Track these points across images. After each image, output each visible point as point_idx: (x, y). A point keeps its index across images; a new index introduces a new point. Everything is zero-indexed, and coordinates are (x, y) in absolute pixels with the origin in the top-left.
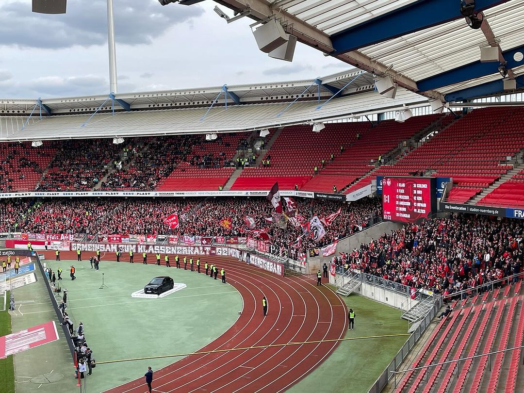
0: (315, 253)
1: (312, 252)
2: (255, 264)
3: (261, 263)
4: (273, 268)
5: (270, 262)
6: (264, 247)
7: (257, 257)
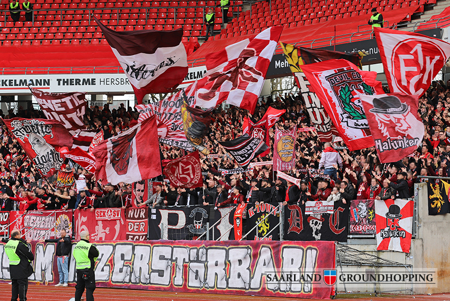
1: (437, 194)
3: (160, 265)
4: (248, 269)
5: (227, 248)
6: (117, 227)
7: (130, 246)
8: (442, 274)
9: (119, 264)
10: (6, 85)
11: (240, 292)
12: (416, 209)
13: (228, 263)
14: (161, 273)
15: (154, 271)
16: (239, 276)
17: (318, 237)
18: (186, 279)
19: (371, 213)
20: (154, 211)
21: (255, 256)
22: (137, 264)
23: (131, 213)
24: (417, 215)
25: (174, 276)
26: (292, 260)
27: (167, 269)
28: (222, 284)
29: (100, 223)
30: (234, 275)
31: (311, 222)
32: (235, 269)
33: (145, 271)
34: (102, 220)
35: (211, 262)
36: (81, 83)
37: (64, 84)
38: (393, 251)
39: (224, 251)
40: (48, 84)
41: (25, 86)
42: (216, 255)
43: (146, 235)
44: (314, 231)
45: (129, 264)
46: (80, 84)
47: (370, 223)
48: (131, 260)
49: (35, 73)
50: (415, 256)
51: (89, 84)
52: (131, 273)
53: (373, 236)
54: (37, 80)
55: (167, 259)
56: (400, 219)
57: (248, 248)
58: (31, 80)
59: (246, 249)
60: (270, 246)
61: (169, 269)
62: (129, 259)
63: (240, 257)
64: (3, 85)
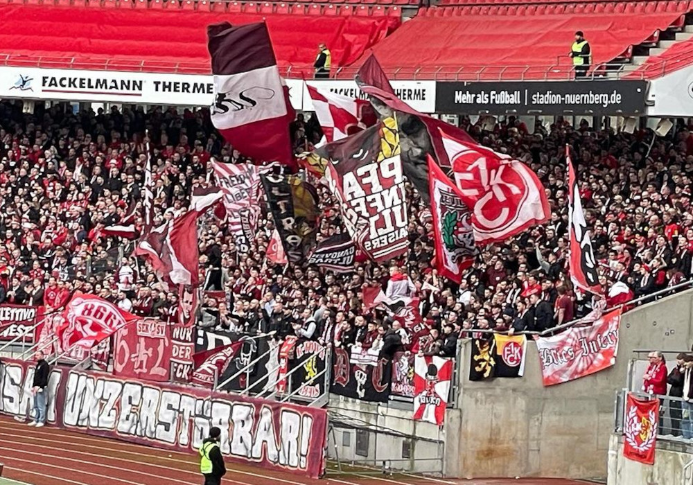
0: (498, 359)
1: (484, 354)
2: (124, 426)
3: (167, 416)
4: (250, 432)
5: (232, 404)
6: (161, 349)
7: (140, 387)
8: (489, 454)
9: (126, 409)
10: (75, 86)
11: (243, 460)
12: (456, 371)
13: (231, 423)
15: (160, 423)
16: (242, 441)
17: (362, 394)
18: (190, 438)
19: (411, 371)
20: (201, 333)
21: (257, 417)
22: (145, 413)
23: (176, 332)
24: (457, 379)
25: (179, 433)
26: (291, 427)
27: (173, 422)
28: (225, 448)
29: (142, 340)
30: (236, 438)
31: (356, 372)
32: (238, 431)
33: (152, 421)
34: (146, 337)
35: (215, 420)
36: (191, 89)
37: (164, 90)
38: (428, 422)
39: (228, 407)
40: (140, 88)
41: (103, 90)
42: (220, 411)
43: (191, 366)
44: (359, 385)
45: (136, 410)
46: (188, 91)
47: (411, 383)
48: (137, 406)
50: (449, 430)
51: (204, 92)
53: (411, 400)
54: (123, 82)
55: (174, 409)
56: (438, 382)
57: (251, 406)
58: (114, 81)
59: (249, 408)
60: (271, 407)
61: (175, 423)
62: (137, 404)
63: (243, 417)
64: (70, 86)
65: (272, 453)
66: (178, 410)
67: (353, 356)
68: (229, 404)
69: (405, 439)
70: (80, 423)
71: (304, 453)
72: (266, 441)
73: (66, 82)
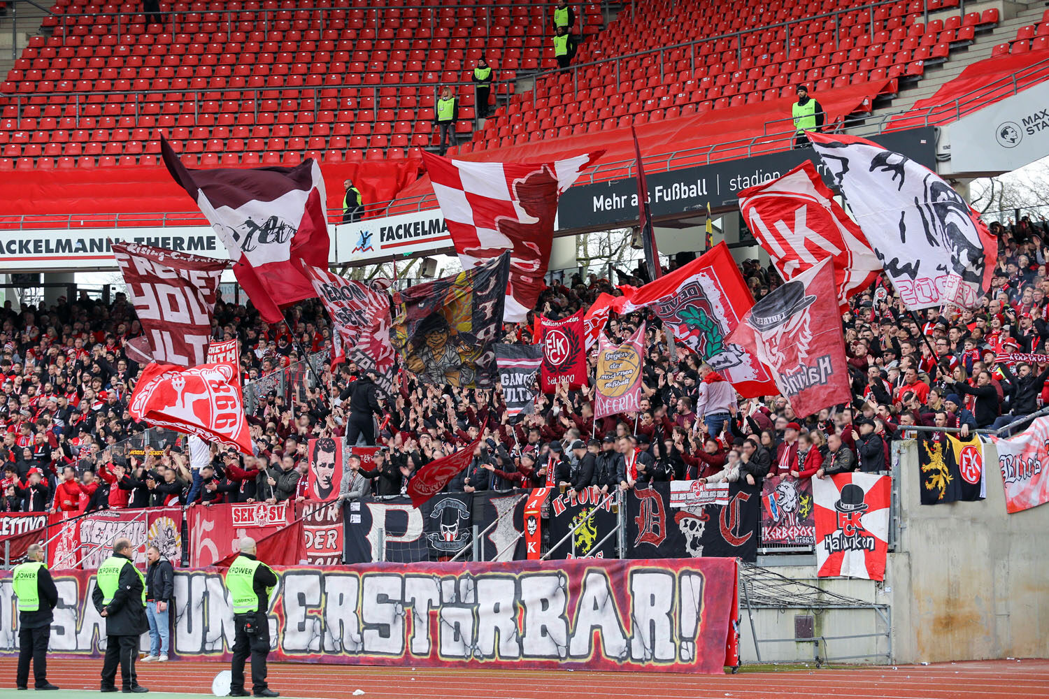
0: (956, 469)
1: (937, 462)
2: (296, 641)
3: (379, 614)
4: (562, 617)
5: (517, 577)
7: (316, 578)
8: (947, 623)
9: (295, 615)
10: (28, 251)
11: (549, 664)
12: (896, 492)
13: (519, 607)
14: (384, 630)
15: (369, 626)
16: (544, 631)
17: (697, 553)
18: (435, 640)
19: (805, 502)
20: (356, 507)
21: (575, 590)
22: (334, 614)
23: (307, 512)
24: (897, 506)
25: (410, 636)
26: (653, 597)
27: (395, 622)
28: (510, 650)
30: (533, 630)
31: (682, 522)
32: (535, 618)
33: (351, 627)
34: (247, 528)
35: (485, 606)
36: (185, 245)
38: (851, 578)
39: (511, 583)
41: (67, 254)
42: (496, 592)
43: (340, 557)
44: (689, 540)
45: (317, 612)
47: (804, 522)
48: (319, 606)
49: (88, 226)
50: (895, 586)
51: (203, 248)
52: (323, 631)
53: (810, 549)
54: (92, 241)
55: (393, 602)
56: (865, 513)
57: (559, 575)
58: (81, 241)
59: (556, 579)
60: (605, 570)
61: (400, 622)
62: (317, 603)
63: (545, 593)
64: (21, 252)
65: (613, 644)
66: (402, 602)
67: (673, 497)
68: (514, 578)
69: (798, 612)
70: (208, 647)
71: (688, 633)
72: (600, 627)
73: (15, 247)
